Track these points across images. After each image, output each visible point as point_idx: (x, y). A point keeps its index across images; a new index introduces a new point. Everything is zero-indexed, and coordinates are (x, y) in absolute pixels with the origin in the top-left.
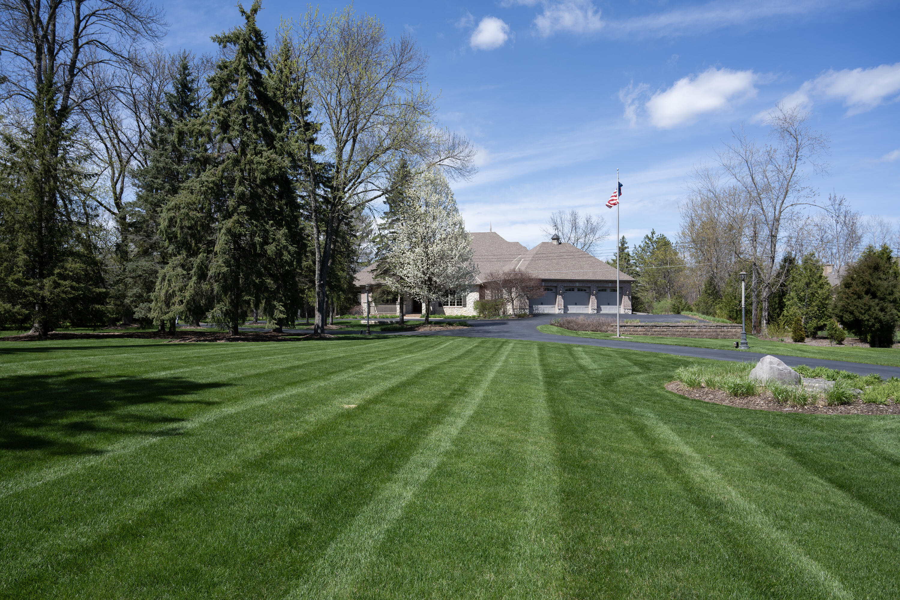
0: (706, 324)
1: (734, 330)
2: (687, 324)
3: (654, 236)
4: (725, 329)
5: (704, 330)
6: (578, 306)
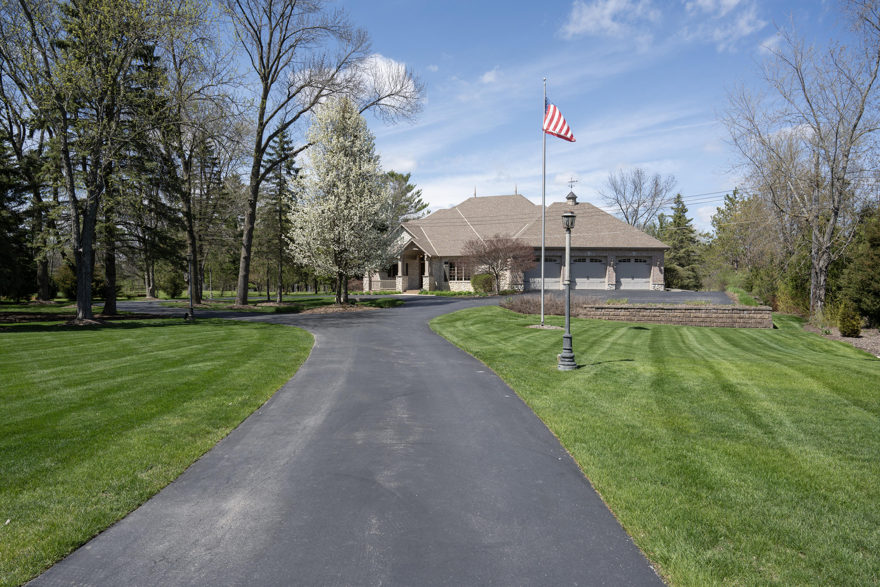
1: (759, 316)
2: (688, 307)
4: (746, 314)
6: (591, 280)
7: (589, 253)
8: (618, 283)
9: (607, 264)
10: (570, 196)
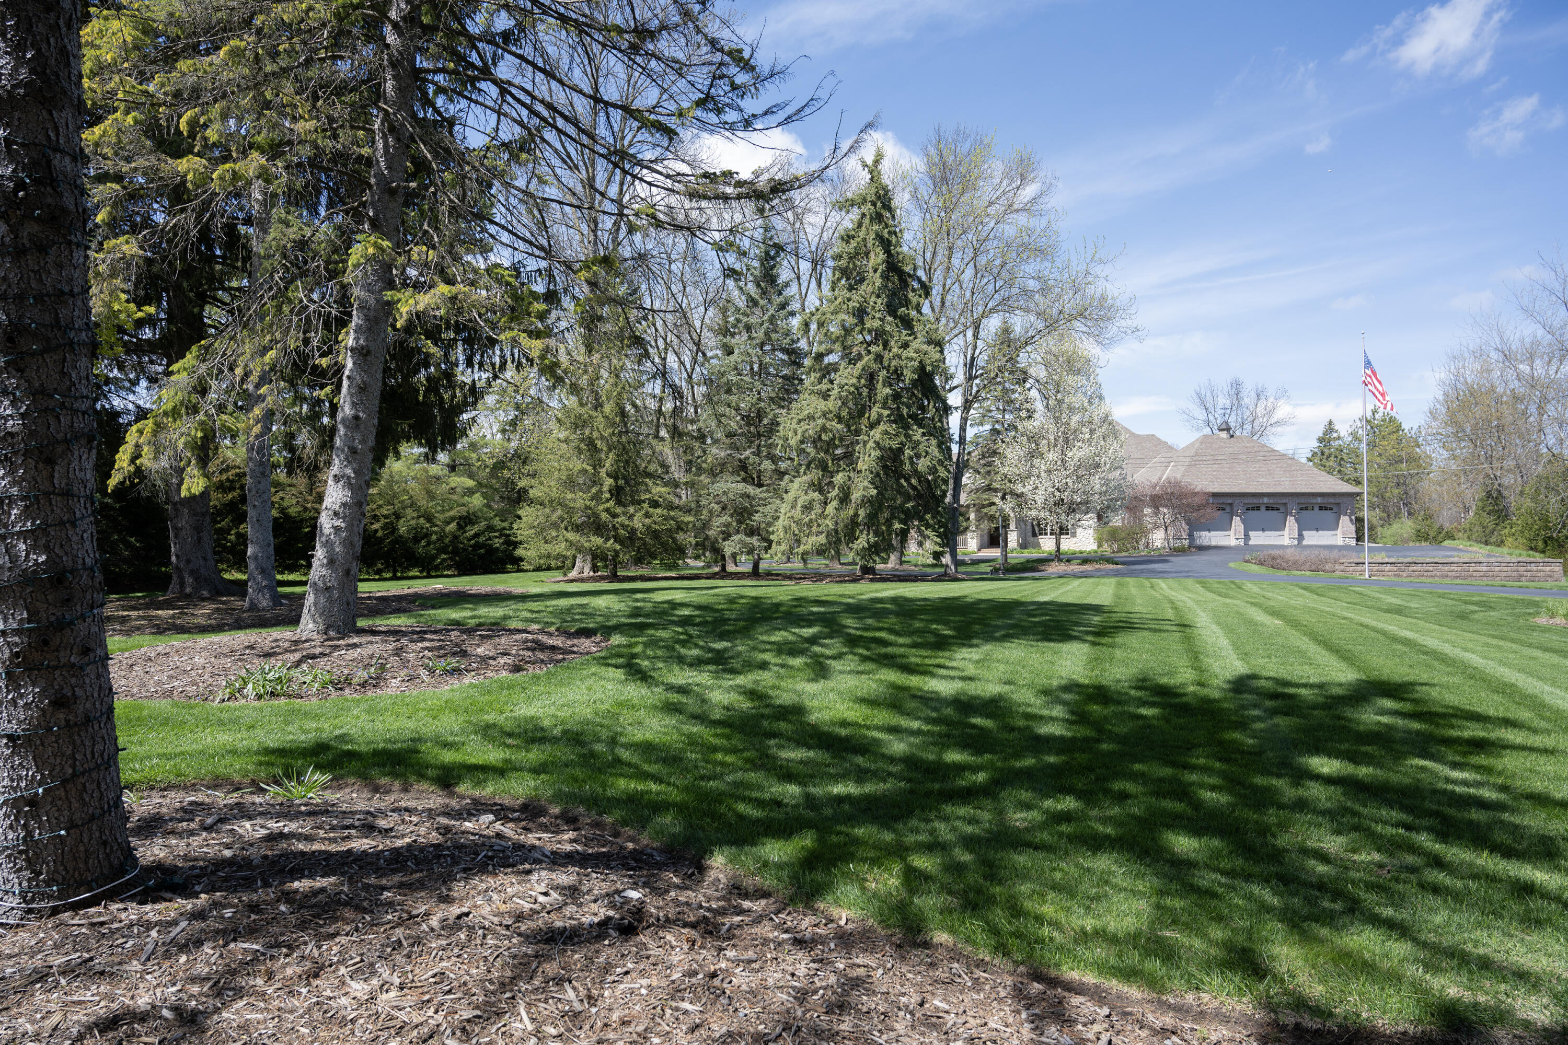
0: (1499, 559)
1: (1548, 568)
2: (1466, 560)
3: (1377, 416)
4: (1533, 567)
5: (1497, 569)
6: (1267, 533)
7: (1266, 500)
8: (1301, 537)
9: (1287, 513)
10: (1224, 427)
